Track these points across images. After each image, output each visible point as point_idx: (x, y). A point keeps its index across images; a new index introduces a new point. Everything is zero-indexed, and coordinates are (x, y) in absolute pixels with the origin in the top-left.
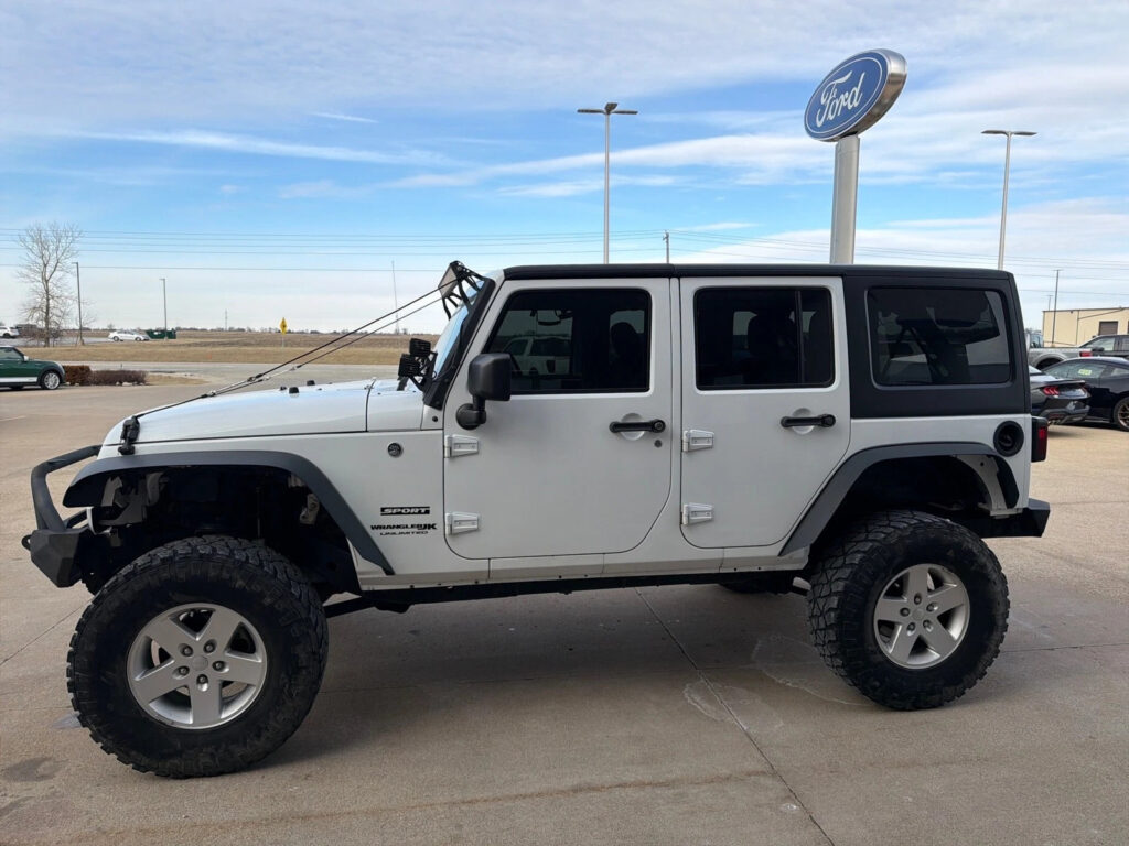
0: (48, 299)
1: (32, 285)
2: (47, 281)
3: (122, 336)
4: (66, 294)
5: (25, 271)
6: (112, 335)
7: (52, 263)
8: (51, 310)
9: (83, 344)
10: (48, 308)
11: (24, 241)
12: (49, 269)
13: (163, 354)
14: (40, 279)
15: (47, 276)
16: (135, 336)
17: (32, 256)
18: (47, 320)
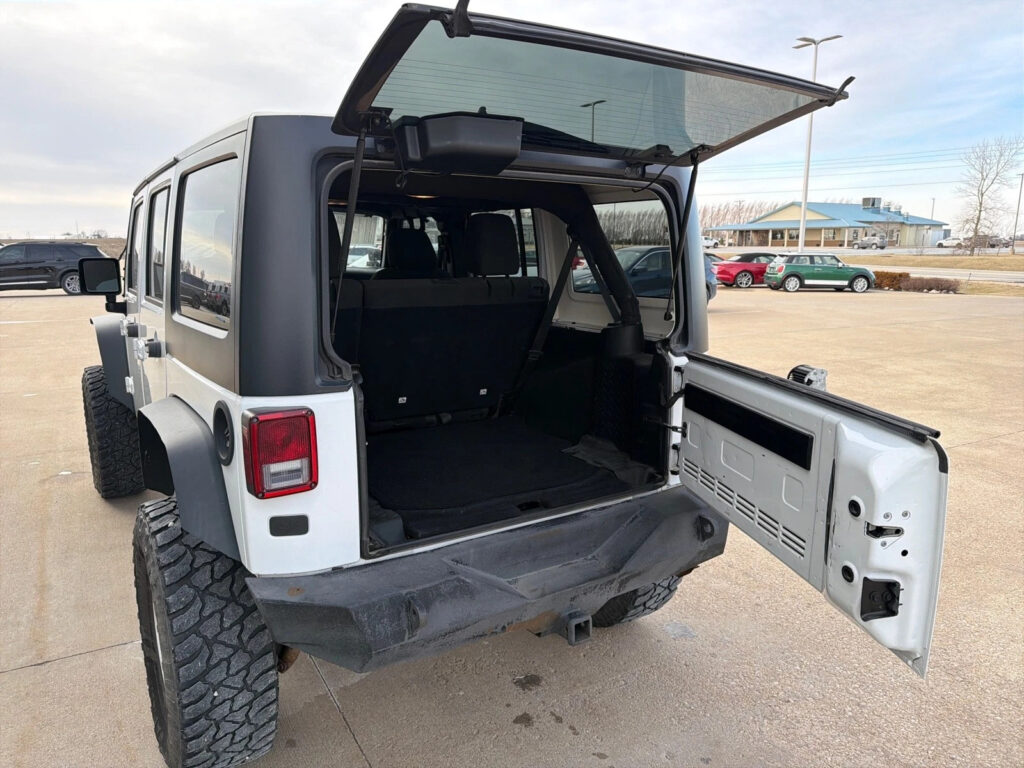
0: (980, 211)
1: (967, 199)
2: (982, 195)
4: (999, 205)
5: (963, 186)
7: (992, 176)
8: (981, 222)
9: (1014, 253)
10: (979, 219)
11: (969, 158)
12: (988, 182)
14: (976, 192)
15: (984, 190)
17: (973, 172)
18: (976, 231)
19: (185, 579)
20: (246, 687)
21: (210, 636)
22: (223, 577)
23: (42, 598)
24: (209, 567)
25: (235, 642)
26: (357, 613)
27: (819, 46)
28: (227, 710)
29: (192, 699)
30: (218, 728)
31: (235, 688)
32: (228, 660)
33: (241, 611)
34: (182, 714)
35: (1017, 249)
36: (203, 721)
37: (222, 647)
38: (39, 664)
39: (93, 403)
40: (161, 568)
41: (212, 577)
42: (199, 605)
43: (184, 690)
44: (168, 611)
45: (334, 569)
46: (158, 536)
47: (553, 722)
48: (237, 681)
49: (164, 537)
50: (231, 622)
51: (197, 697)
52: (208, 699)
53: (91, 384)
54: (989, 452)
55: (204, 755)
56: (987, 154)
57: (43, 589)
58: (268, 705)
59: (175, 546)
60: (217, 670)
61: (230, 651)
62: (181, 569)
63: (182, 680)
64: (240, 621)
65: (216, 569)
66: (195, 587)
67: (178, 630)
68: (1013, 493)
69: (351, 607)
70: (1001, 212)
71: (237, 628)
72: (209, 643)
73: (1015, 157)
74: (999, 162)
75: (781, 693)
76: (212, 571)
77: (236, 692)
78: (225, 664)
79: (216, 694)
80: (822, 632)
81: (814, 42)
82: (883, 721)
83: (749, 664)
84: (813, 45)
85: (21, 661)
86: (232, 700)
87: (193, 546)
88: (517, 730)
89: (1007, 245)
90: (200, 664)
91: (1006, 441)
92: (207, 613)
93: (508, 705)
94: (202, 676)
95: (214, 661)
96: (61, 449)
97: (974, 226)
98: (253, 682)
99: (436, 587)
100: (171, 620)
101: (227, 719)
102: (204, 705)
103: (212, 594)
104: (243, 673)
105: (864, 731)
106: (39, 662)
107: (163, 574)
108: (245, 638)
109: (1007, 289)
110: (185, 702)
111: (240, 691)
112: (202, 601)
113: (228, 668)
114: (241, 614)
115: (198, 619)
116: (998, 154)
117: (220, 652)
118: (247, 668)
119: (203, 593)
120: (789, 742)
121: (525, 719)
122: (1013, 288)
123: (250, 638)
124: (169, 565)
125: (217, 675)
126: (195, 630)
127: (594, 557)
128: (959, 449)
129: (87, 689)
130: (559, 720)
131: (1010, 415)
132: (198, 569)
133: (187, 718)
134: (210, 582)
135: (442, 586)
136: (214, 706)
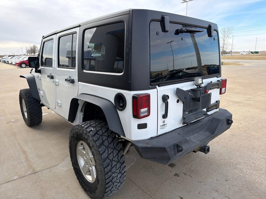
0: (224, 45)
2: (224, 41)
3: (243, 53)
4: (228, 43)
6: (241, 53)
7: (226, 36)
8: (224, 47)
9: (231, 55)
10: (223, 47)
12: (225, 38)
13: (246, 58)
16: (246, 53)
17: (222, 35)
18: (223, 50)
19: (102, 144)
20: (120, 172)
21: (111, 159)
22: (111, 142)
23: (26, 155)
24: (107, 140)
25: (117, 160)
26: (167, 149)
27: (188, 2)
28: (116, 179)
29: (108, 177)
30: (113, 184)
31: (117, 173)
32: (116, 165)
33: (117, 151)
34: (106, 181)
35: (232, 54)
36: (110, 183)
37: (114, 162)
38: (35, 173)
39: (26, 99)
40: (95, 141)
41: (108, 143)
42: (107, 151)
43: (106, 175)
44: (100, 153)
45: (151, 138)
46: (91, 133)
47: (184, 175)
48: (118, 171)
49: (93, 133)
50: (115, 155)
51: (109, 176)
52: (112, 177)
53: (25, 94)
54: (250, 102)
55: (109, 192)
56: (225, 30)
57: (24, 152)
58: (124, 177)
59: (97, 135)
60: (114, 168)
61: (116, 163)
62: (100, 141)
63: (106, 172)
64: (117, 154)
65: (109, 140)
66: (105, 146)
67: (103, 158)
68: (261, 111)
69: (166, 147)
70: (229, 45)
71: (117, 156)
72: (112, 161)
73: (231, 31)
74: (228, 33)
75: (235, 163)
76: (108, 141)
77: (118, 174)
78: (115, 166)
79: (113, 175)
80: (236, 147)
81: (186, 1)
82: (262, 167)
83: (223, 156)
84: (186, 2)
85: (29, 172)
86: (117, 176)
87: (101, 135)
88: (176, 178)
89: (229, 53)
90: (110, 167)
91: (252, 99)
92: (109, 153)
93: (171, 172)
94: (110, 171)
95: (113, 166)
96: (8, 114)
97: (222, 49)
98: (122, 171)
99: (181, 141)
100: (101, 155)
101: (116, 182)
102: (111, 178)
103: (109, 147)
104: (119, 169)
105: (259, 170)
106: (34, 172)
107: (96, 143)
108: (119, 159)
109: (233, 64)
110: (107, 178)
111: (119, 174)
112: (108, 149)
113: (116, 168)
114: (117, 152)
115: (107, 155)
116: (228, 31)
117: (114, 163)
118: (120, 167)
119: (107, 147)
120: (243, 174)
121: (176, 175)
122: (234, 63)
123: (120, 158)
124: (97, 141)
125: (114, 170)
126: (107, 157)
127: (204, 131)
128: (243, 102)
129: (53, 178)
130: (185, 174)
131: (250, 93)
132: (104, 141)
133: (107, 182)
134: (108, 144)
135: (183, 140)
136: (113, 178)
